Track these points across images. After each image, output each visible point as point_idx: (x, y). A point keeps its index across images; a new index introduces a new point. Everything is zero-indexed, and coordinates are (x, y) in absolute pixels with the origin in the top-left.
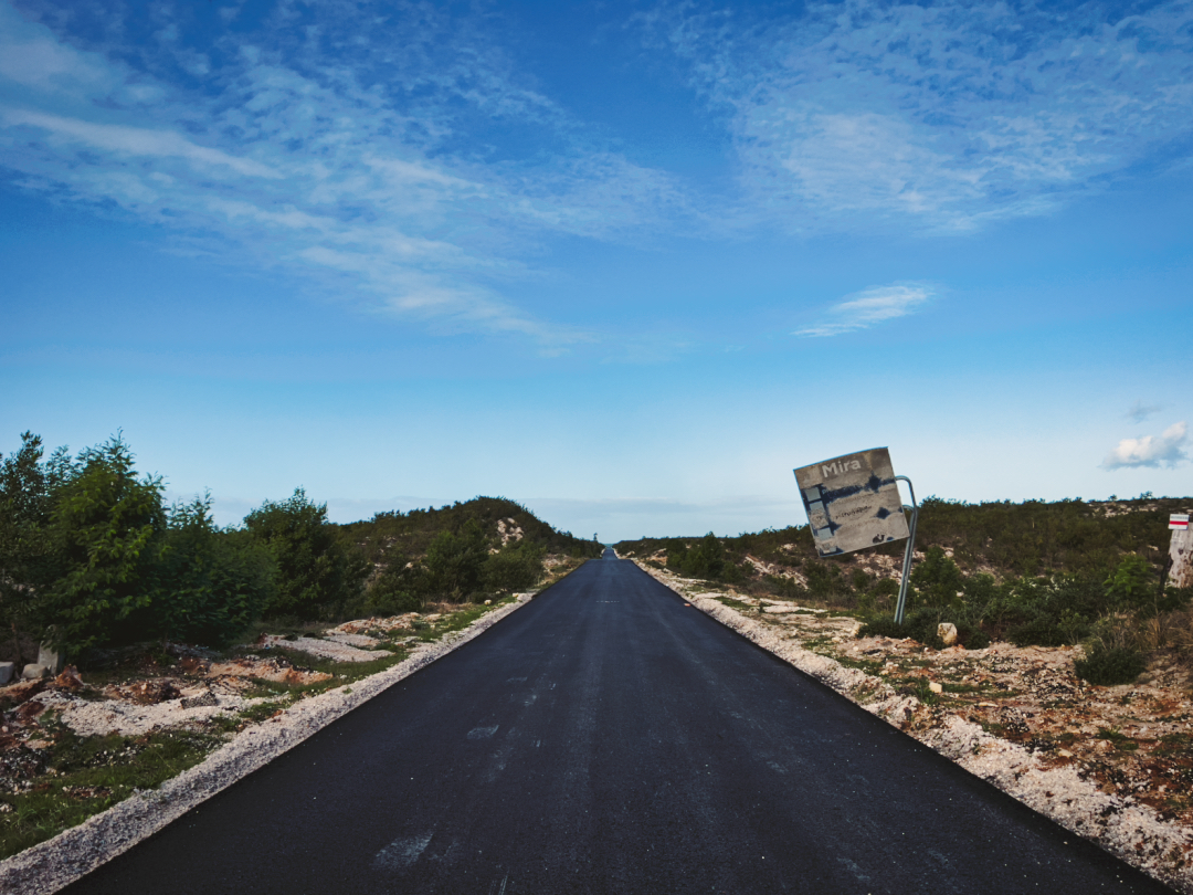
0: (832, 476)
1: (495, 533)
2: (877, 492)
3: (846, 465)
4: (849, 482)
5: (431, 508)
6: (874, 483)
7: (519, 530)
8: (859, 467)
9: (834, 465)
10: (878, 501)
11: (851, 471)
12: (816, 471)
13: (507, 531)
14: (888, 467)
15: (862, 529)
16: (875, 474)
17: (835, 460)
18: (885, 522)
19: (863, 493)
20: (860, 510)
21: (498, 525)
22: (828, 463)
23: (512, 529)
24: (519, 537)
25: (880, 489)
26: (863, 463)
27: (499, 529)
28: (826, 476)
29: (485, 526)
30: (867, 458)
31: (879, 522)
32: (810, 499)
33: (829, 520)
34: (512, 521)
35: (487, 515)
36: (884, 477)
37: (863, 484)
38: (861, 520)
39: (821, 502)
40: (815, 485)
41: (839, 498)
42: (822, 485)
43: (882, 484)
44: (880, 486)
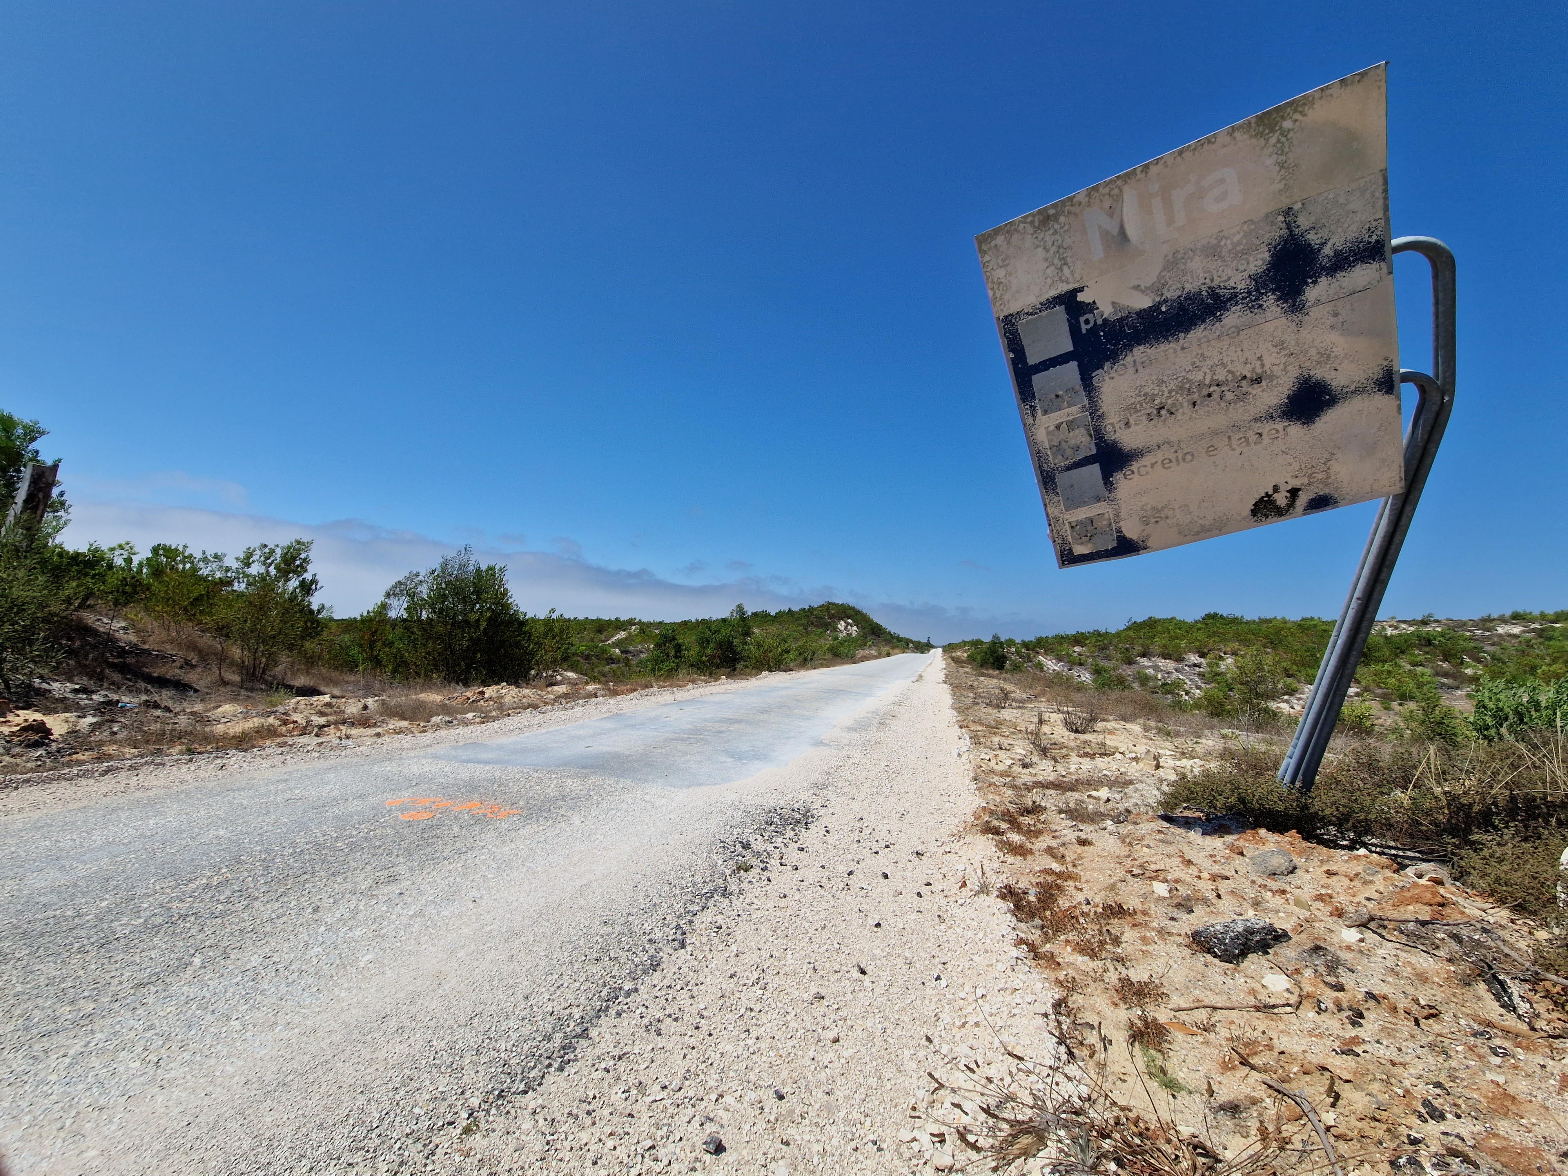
1: (835, 629)
2: (1297, 308)
3: (1179, 196)
4: (1187, 276)
6: (1292, 270)
7: (855, 628)
13: (846, 628)
16: (1303, 224)
18: (1312, 437)
19: (1238, 316)
21: (839, 623)
23: (850, 627)
24: (854, 634)
25: (1312, 293)
27: (839, 626)
29: (829, 624)
32: (1033, 360)
33: (1098, 435)
34: (850, 620)
35: (831, 616)
36: (1337, 236)
37: (1241, 282)
39: (1073, 365)
40: (1054, 298)
41: (1141, 348)
42: (1080, 297)
43: (1323, 268)
44: (1315, 282)
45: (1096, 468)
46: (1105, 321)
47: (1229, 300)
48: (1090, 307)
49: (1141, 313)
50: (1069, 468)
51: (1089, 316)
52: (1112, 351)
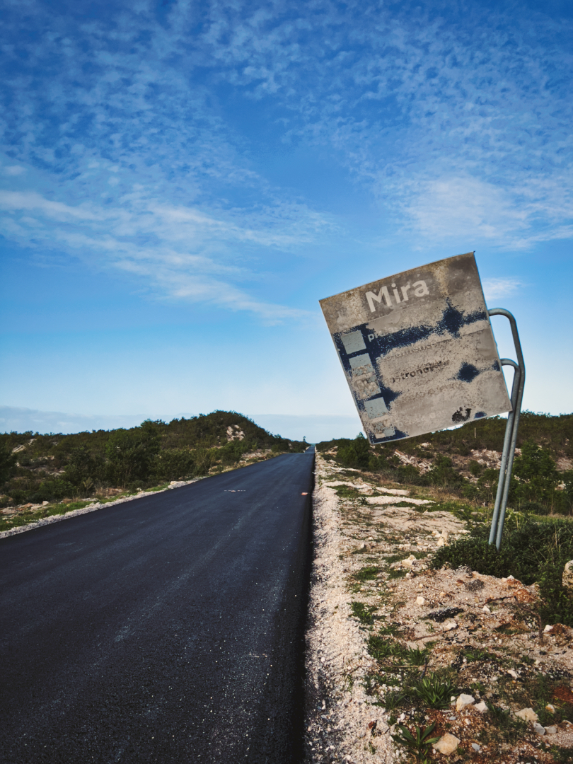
0: (382, 311)
1: (225, 435)
2: (457, 336)
3: (404, 289)
4: (411, 320)
5: (183, 418)
6: (453, 321)
7: (242, 433)
8: (426, 292)
9: (384, 290)
10: (460, 351)
11: (413, 300)
12: (355, 302)
13: (234, 434)
14: (475, 291)
15: (435, 399)
16: (454, 304)
17: (386, 282)
18: (471, 387)
19: (434, 338)
20: (430, 368)
21: (228, 429)
22: (375, 287)
23: (237, 432)
24: (242, 438)
25: (462, 330)
26: (433, 286)
27: (228, 432)
28: (373, 309)
29: (219, 430)
30: (440, 275)
31: (462, 388)
32: (349, 352)
33: (381, 385)
34: (237, 427)
35: (221, 423)
36: (468, 309)
37: (434, 324)
38: (433, 385)
39: (367, 355)
40: (356, 327)
41: (396, 348)
42: (367, 327)
43: (465, 321)
44: (462, 326)
45: (381, 399)
46: (379, 337)
47: (430, 330)
48: (372, 331)
49: (393, 334)
50: (369, 399)
51: (372, 335)
52: (384, 349)
